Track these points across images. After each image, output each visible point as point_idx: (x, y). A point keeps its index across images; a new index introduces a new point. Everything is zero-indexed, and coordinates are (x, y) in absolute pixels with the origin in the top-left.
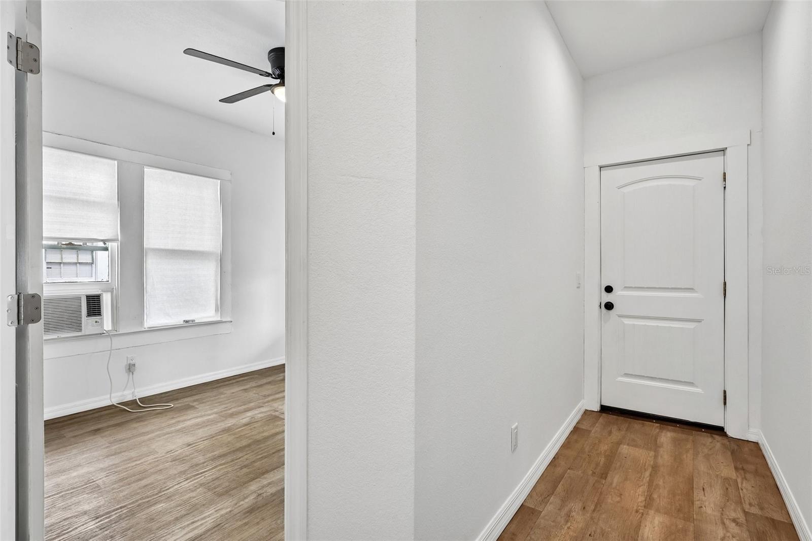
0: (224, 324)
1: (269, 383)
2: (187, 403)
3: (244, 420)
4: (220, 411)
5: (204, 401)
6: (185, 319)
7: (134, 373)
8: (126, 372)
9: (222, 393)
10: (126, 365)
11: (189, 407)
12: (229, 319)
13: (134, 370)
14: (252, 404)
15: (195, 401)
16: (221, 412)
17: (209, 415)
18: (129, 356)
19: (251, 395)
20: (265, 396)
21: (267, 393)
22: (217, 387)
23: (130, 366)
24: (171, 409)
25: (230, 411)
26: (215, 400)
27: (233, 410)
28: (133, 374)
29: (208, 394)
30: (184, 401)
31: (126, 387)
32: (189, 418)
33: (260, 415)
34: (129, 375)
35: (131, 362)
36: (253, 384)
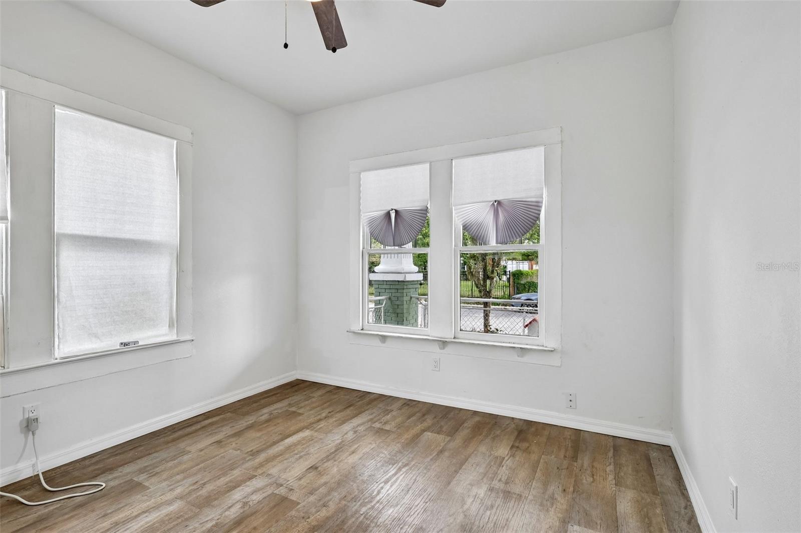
0: (183, 344)
1: (250, 427)
2: (128, 478)
3: (233, 510)
4: (187, 491)
5: (157, 470)
6: (122, 341)
7: (37, 432)
8: (21, 432)
9: (184, 453)
10: (21, 422)
11: (133, 487)
12: (188, 337)
13: (37, 427)
14: (236, 473)
15: (141, 471)
16: (190, 493)
17: (169, 503)
18: (25, 406)
19: (231, 452)
20: (254, 454)
21: (254, 446)
22: (174, 440)
23: (28, 422)
24: (103, 495)
25: (204, 492)
26: (176, 466)
27: (209, 487)
28: (33, 434)
29: (163, 455)
30: (125, 472)
31: (21, 456)
32: (135, 514)
33: (256, 497)
34: (26, 438)
35: (31, 415)
36: (227, 430)
